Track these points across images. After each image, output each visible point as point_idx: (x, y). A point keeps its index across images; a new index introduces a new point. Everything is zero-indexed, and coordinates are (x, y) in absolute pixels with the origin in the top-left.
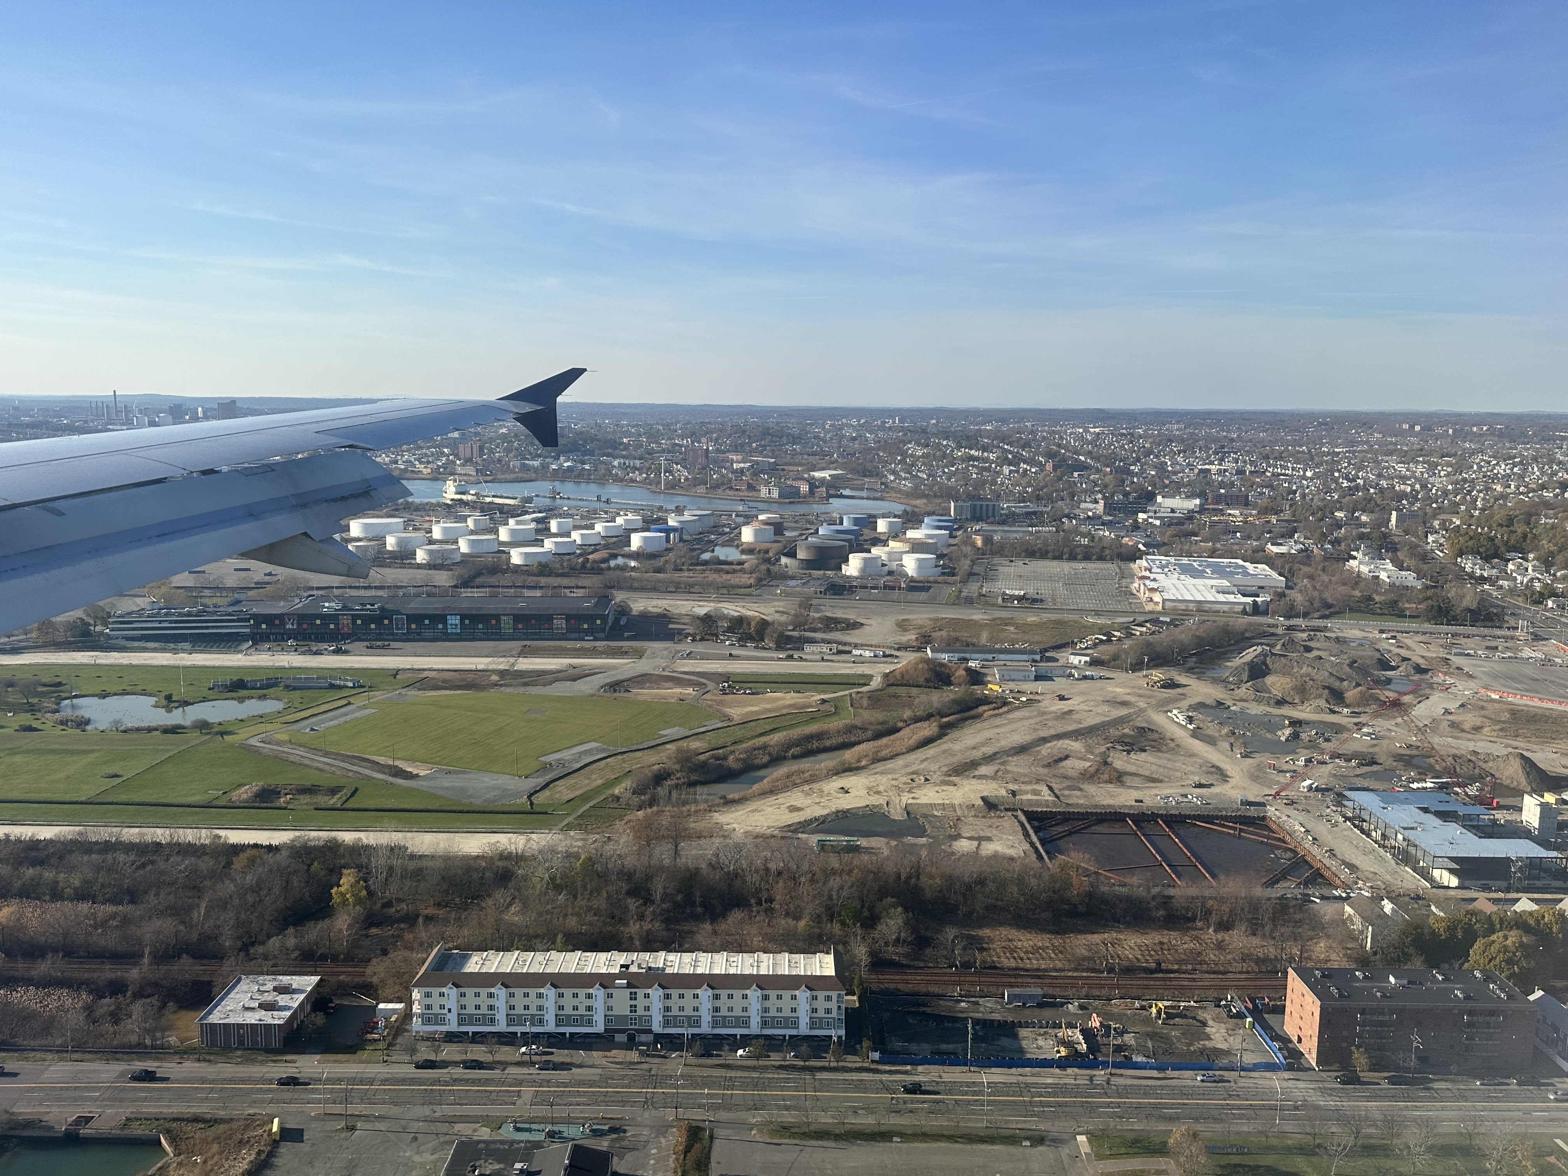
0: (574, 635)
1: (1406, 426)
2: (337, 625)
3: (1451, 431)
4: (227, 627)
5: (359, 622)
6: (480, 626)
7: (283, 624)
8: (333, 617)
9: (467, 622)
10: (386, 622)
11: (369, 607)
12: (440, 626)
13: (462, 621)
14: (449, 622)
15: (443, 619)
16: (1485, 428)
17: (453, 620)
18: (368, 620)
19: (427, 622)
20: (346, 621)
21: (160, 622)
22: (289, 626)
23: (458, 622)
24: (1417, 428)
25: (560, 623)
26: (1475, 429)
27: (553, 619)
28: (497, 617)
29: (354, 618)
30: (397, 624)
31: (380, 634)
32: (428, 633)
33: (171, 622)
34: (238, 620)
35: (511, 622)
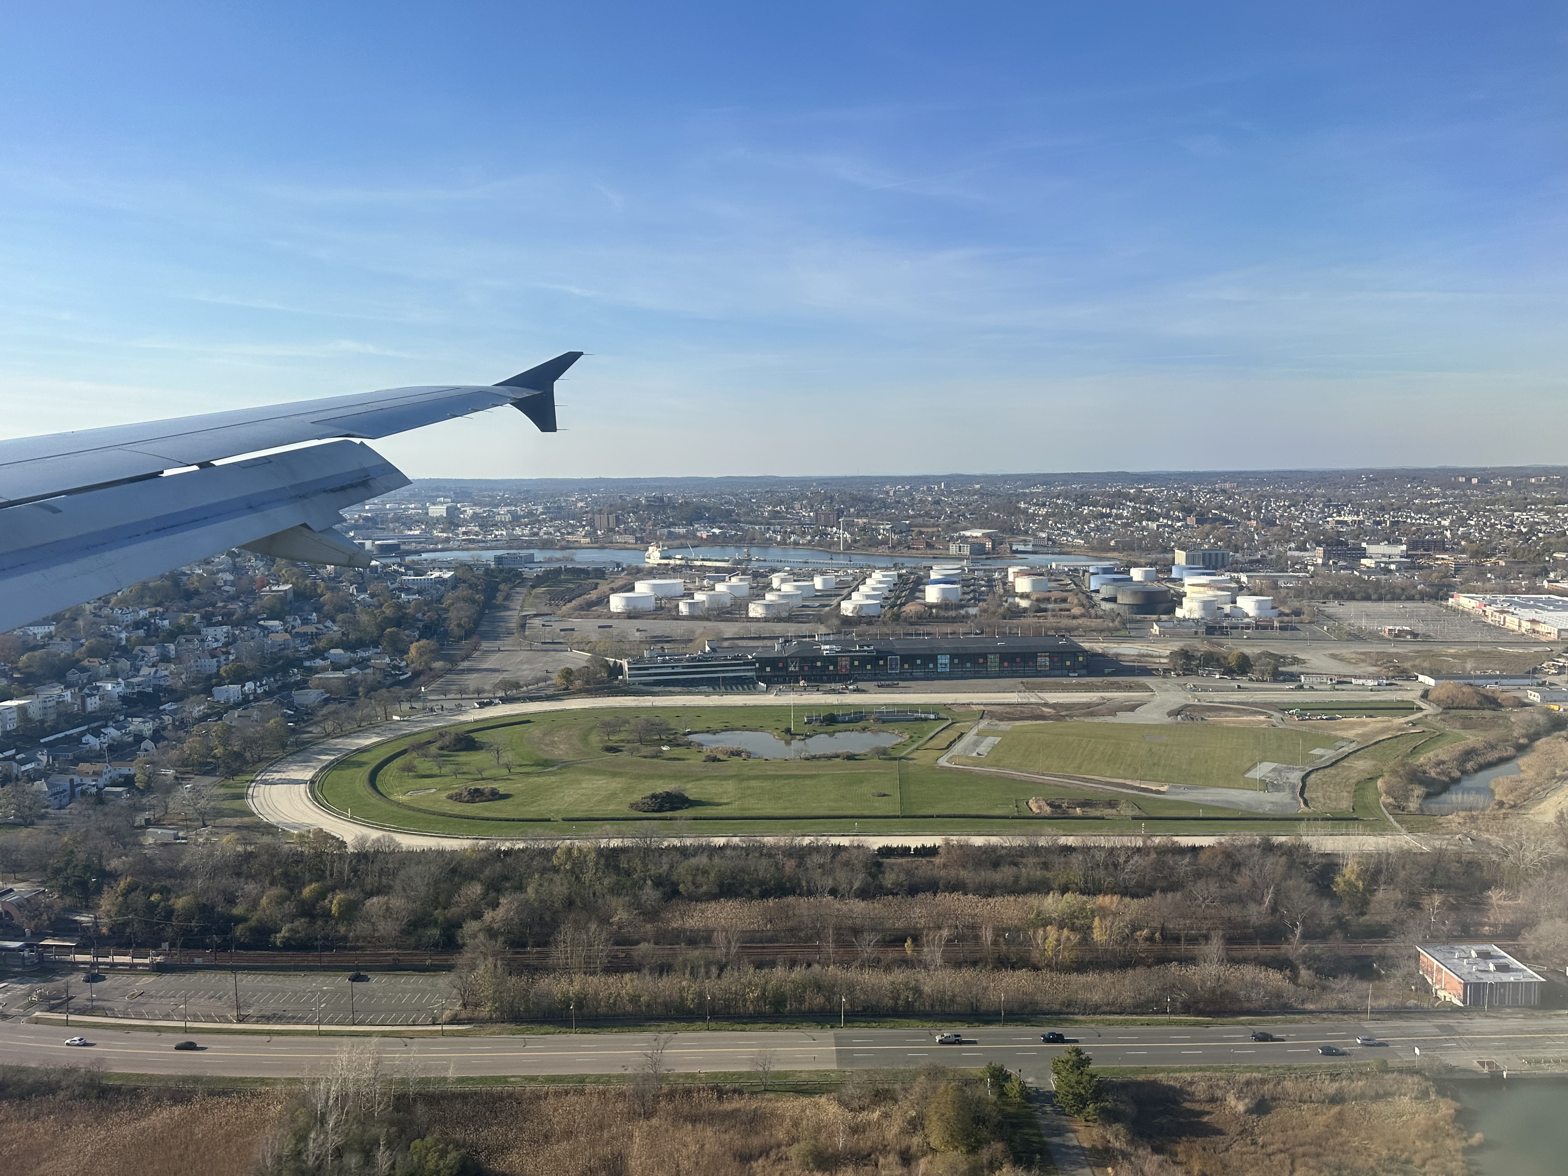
0: (1057, 672)
1: (1462, 479)
2: (835, 667)
3: (1509, 483)
4: (732, 671)
5: (856, 663)
6: (968, 665)
7: (786, 667)
8: (831, 660)
9: (956, 661)
10: (881, 662)
11: (866, 648)
12: (931, 666)
13: (952, 660)
14: (940, 661)
15: (933, 658)
16: (1543, 479)
17: (944, 660)
18: (864, 661)
19: (919, 662)
20: (844, 662)
21: (673, 667)
22: (792, 669)
23: (947, 661)
24: (1475, 481)
25: (1043, 661)
26: (1533, 480)
27: (1037, 657)
28: (985, 656)
29: (853, 659)
30: (891, 665)
31: (876, 674)
32: (918, 673)
33: (683, 667)
34: (745, 664)
35: (997, 660)
